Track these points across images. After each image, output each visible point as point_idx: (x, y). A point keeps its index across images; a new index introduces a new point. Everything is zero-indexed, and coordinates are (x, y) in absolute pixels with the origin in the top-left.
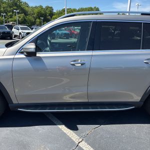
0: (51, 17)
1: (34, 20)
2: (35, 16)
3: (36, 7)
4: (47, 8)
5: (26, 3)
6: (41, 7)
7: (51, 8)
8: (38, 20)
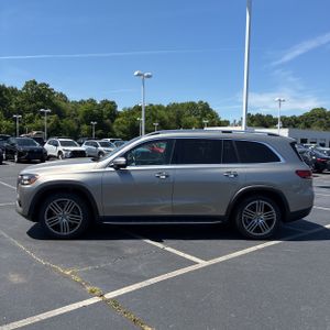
0: (113, 122)
1: (76, 127)
2: (79, 118)
3: (82, 102)
4: (105, 103)
5: (62, 95)
6: (92, 101)
7: (113, 103)
8: (85, 127)
